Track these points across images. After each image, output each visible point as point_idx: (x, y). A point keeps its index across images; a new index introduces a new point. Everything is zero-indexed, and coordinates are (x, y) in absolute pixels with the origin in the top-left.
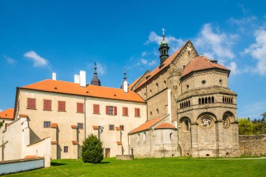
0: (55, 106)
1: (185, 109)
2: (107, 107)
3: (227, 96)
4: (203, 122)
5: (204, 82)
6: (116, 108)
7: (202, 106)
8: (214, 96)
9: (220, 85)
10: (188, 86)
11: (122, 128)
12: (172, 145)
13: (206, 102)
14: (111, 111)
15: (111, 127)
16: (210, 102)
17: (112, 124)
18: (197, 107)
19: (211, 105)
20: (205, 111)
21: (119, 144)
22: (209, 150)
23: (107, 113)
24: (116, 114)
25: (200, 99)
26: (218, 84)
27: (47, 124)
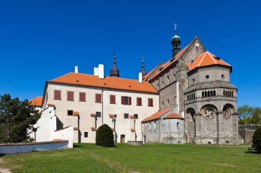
0: (77, 97)
1: (191, 101)
2: (122, 97)
3: (227, 90)
4: (206, 113)
5: (207, 77)
6: (130, 98)
7: (204, 99)
8: (216, 90)
9: (222, 80)
10: (194, 80)
11: (136, 116)
12: (179, 133)
13: (209, 96)
14: (126, 101)
15: (126, 116)
16: (212, 95)
17: (127, 113)
18: (201, 99)
19: (213, 98)
20: (208, 103)
21: (133, 131)
22: (211, 138)
23: (122, 103)
24: (130, 104)
25: (203, 93)
26: (220, 78)
27: (70, 113)
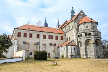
0: (28, 35)
1: (80, 38)
2: (49, 36)
5: (87, 27)
6: (53, 36)
9: (94, 28)
11: (55, 45)
12: (75, 53)
15: (51, 44)
16: (89, 35)
18: (85, 37)
20: (88, 38)
21: (54, 51)
24: (53, 39)
25: (86, 34)
27: (24, 43)
